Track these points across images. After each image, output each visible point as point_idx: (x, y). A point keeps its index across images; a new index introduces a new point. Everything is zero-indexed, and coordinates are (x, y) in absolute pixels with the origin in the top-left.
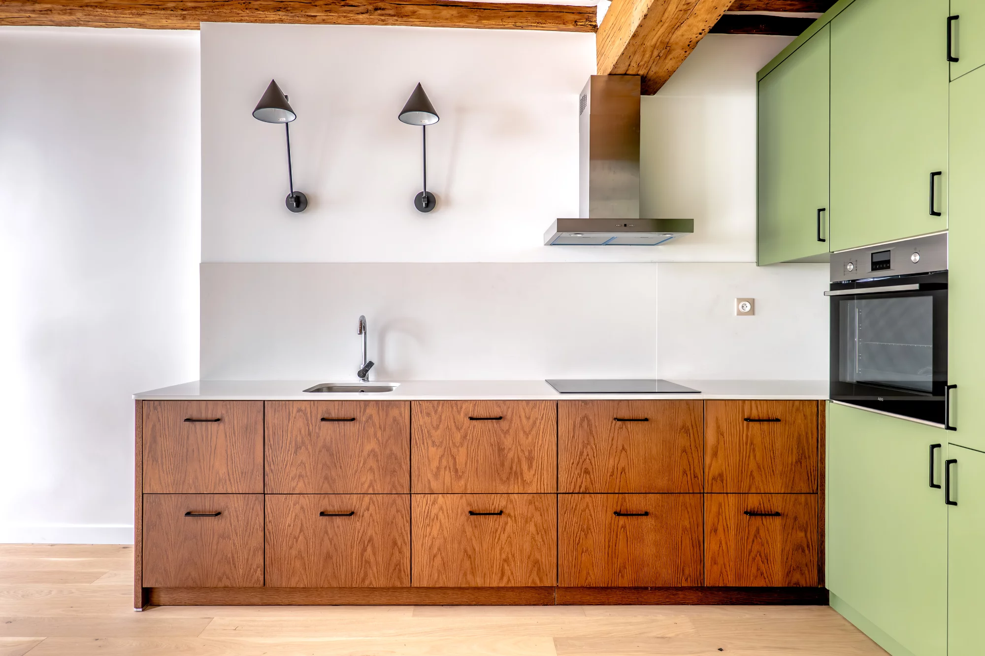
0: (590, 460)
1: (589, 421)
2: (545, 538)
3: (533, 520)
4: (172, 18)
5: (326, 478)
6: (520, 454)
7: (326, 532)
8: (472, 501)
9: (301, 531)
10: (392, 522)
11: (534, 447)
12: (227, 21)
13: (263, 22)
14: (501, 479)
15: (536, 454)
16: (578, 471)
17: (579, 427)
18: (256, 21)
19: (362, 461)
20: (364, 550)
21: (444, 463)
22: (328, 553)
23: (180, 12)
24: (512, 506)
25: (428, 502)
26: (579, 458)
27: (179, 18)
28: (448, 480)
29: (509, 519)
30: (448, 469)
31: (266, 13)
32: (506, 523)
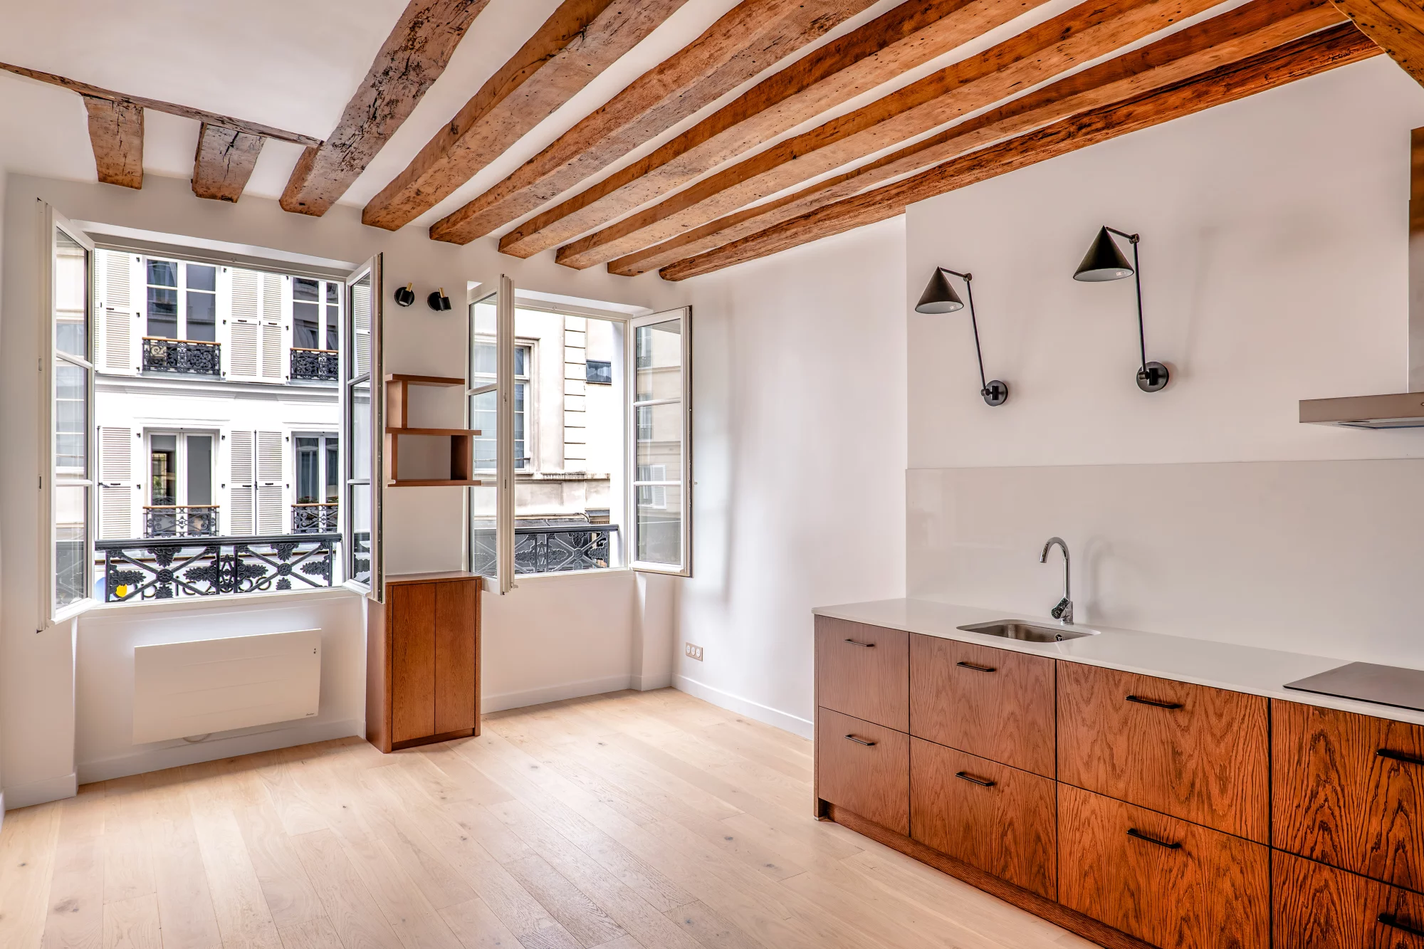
0: (1330, 809)
1: (1327, 743)
2: (1248, 910)
3: (1228, 874)
4: (881, 210)
5: (966, 733)
6: (1207, 768)
7: (966, 798)
8: (1136, 816)
9: (942, 787)
10: (1035, 810)
11: (1230, 763)
12: (928, 197)
13: (961, 186)
14: (1177, 796)
15: (1232, 774)
16: (1308, 822)
17: (1310, 750)
18: (954, 188)
19: (1002, 723)
20: (1004, 834)
21: (1097, 751)
22: (968, 824)
23: (886, 203)
24: (1194, 842)
25: (1078, 799)
26: (1310, 801)
27: (886, 209)
28: (1102, 776)
29: (1190, 860)
30: (1102, 761)
31: (961, 176)
32: (1186, 865)
